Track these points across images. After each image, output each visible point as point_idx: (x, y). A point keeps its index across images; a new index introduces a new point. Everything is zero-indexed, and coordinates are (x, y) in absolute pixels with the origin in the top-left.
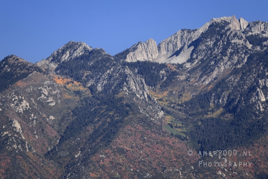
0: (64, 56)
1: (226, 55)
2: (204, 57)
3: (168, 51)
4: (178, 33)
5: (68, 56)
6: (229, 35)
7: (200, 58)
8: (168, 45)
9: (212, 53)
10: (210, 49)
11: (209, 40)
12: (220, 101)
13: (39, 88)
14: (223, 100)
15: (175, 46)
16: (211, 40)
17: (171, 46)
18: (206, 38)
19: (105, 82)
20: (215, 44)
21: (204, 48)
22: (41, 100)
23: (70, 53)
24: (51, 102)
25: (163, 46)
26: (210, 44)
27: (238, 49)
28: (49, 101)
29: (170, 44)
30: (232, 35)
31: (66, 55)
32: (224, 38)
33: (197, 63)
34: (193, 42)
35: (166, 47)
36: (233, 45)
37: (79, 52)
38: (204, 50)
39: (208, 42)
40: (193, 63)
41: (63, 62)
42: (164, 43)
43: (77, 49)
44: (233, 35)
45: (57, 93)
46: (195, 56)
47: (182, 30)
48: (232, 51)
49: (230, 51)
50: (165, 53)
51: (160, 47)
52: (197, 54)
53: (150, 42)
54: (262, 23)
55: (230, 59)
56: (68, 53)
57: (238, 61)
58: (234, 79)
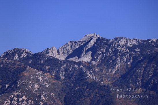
1: (118, 57)
2: (102, 57)
3: (64, 54)
4: (68, 43)
5: (17, 57)
6: (115, 45)
7: (99, 58)
8: (63, 50)
9: (106, 55)
10: (105, 53)
11: (102, 48)
13: (36, 77)
15: (68, 51)
16: (103, 48)
17: (65, 51)
18: (100, 47)
20: (107, 50)
21: (101, 52)
22: (41, 84)
23: (18, 55)
25: (60, 51)
26: (104, 50)
27: (124, 53)
28: (45, 84)
29: (65, 50)
31: (16, 56)
32: (112, 47)
33: (99, 61)
35: (63, 52)
36: (120, 51)
38: (101, 54)
39: (102, 49)
40: (96, 61)
42: (61, 49)
43: (23, 53)
44: (117, 45)
46: (96, 57)
48: (121, 54)
49: (119, 55)
51: (59, 52)
52: (97, 56)
53: (53, 48)
54: (125, 38)
55: (121, 59)
56: (17, 55)
57: (127, 60)
58: (141, 71)
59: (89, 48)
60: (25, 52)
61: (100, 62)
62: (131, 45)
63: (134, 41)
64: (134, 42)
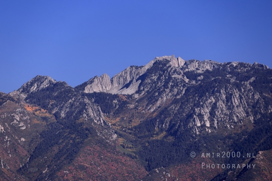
0: (32, 88)
1: (167, 88)
2: (150, 89)
3: (119, 84)
4: (127, 69)
5: (36, 87)
6: (170, 71)
7: (146, 90)
8: (119, 78)
9: (156, 85)
10: (155, 82)
12: (164, 125)
13: (12, 115)
14: (165, 125)
15: (125, 79)
16: (155, 75)
17: (122, 80)
18: (151, 74)
19: (68, 110)
20: (159, 79)
21: (150, 81)
22: (14, 125)
24: (22, 126)
25: (115, 80)
26: (155, 79)
27: (177, 83)
28: (21, 125)
29: (121, 78)
30: (172, 71)
31: (34, 87)
32: (166, 73)
34: (140, 76)
35: (118, 81)
36: (173, 79)
37: (45, 85)
38: (150, 83)
39: (153, 76)
40: (140, 94)
41: (31, 93)
42: (116, 77)
43: (43, 82)
45: (27, 119)
46: (142, 88)
47: (131, 66)
49: (171, 85)
50: (117, 85)
51: (113, 81)
52: (144, 86)
53: (104, 76)
54: (197, 61)
55: (171, 91)
56: (36, 85)
57: (178, 92)
58: (175, 108)
59: (141, 75)
60: (46, 80)
61: (145, 95)
62: (203, 71)
63: (209, 65)
64: (208, 67)
